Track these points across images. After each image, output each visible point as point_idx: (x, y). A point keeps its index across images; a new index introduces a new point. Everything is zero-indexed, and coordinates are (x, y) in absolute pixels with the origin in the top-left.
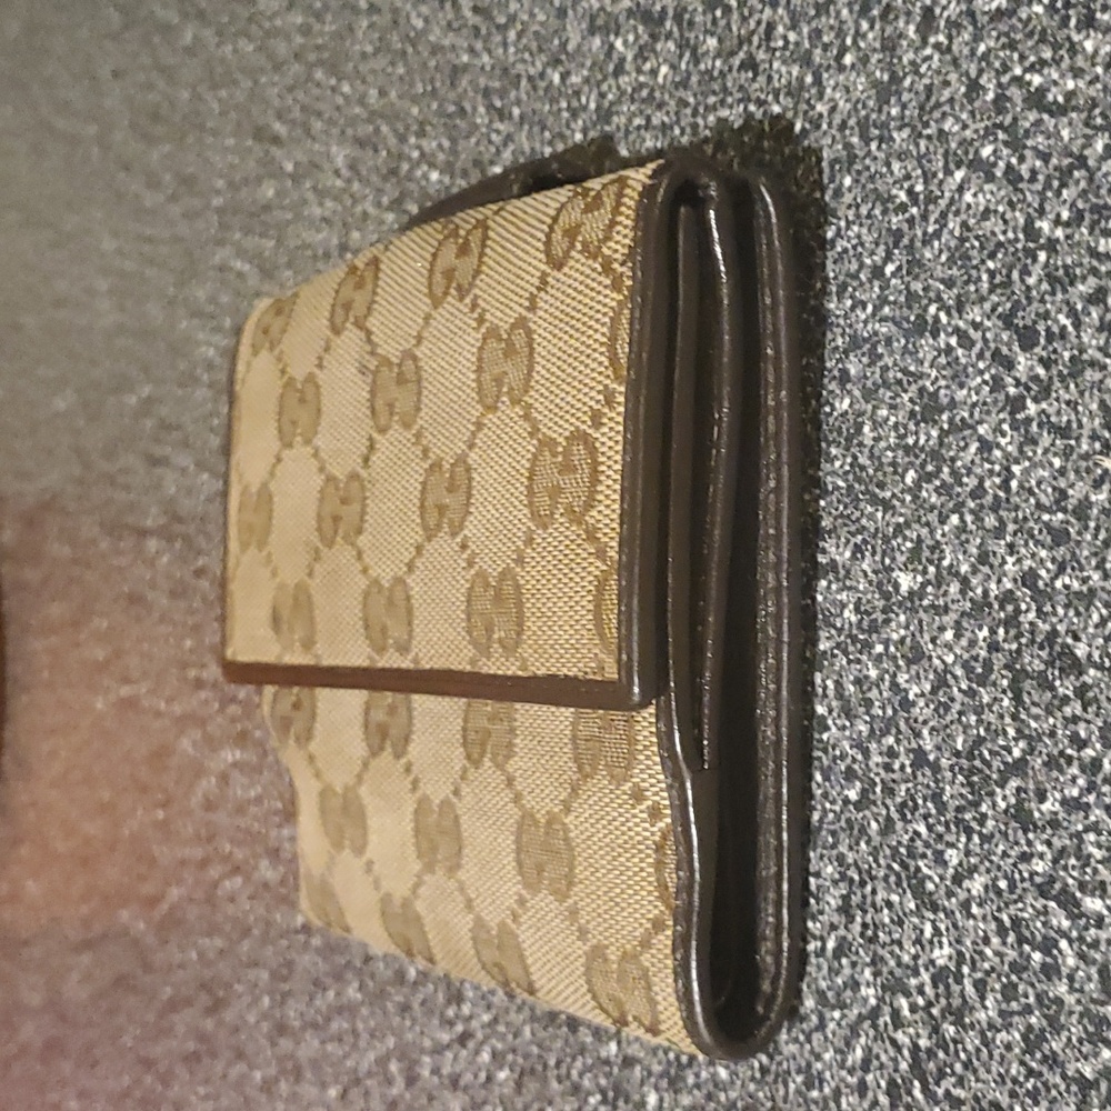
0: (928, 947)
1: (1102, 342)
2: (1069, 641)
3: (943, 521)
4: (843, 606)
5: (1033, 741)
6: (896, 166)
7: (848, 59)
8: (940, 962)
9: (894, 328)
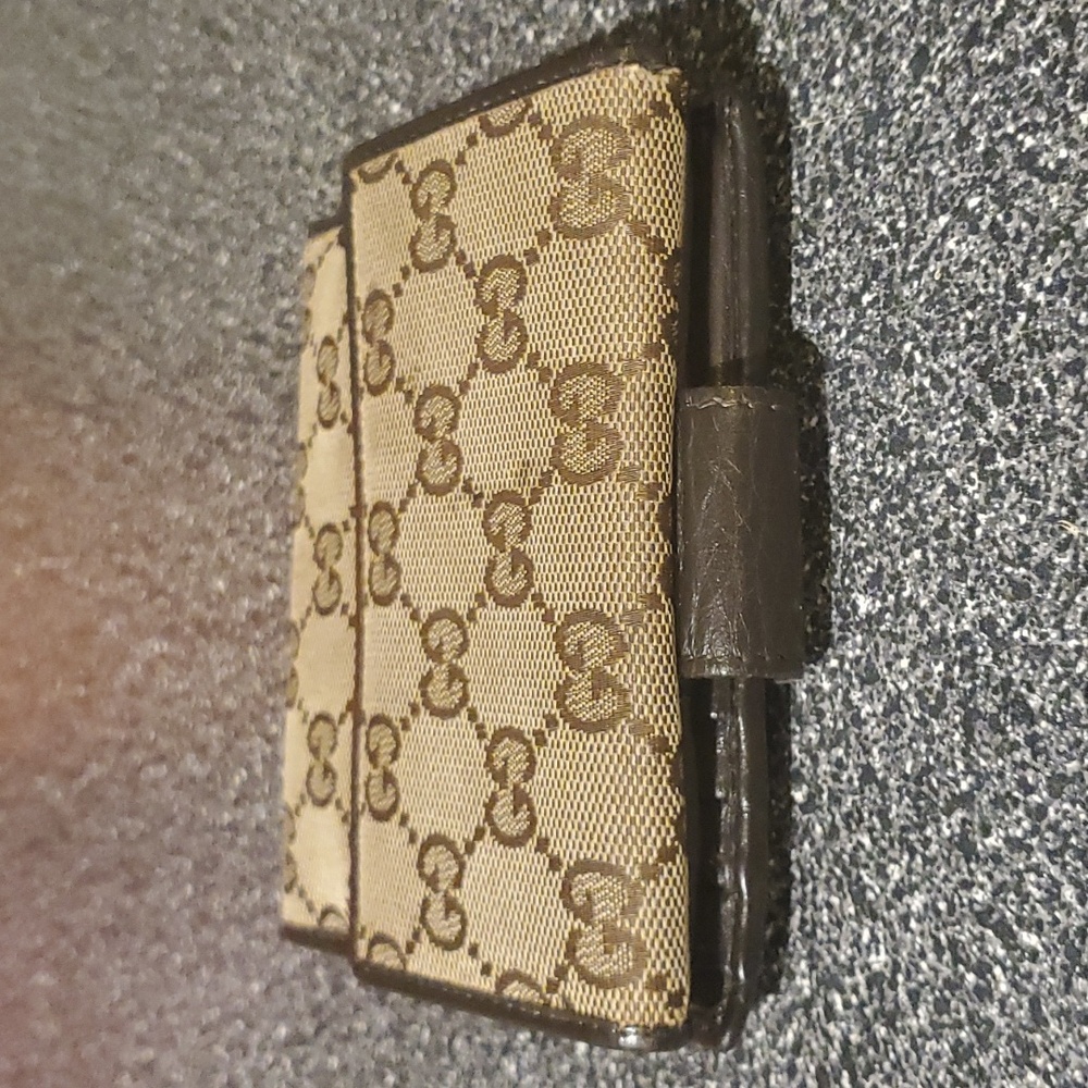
1: (1076, 412)
2: (1023, 690)
3: (906, 552)
6: (880, 198)
9: (867, 358)
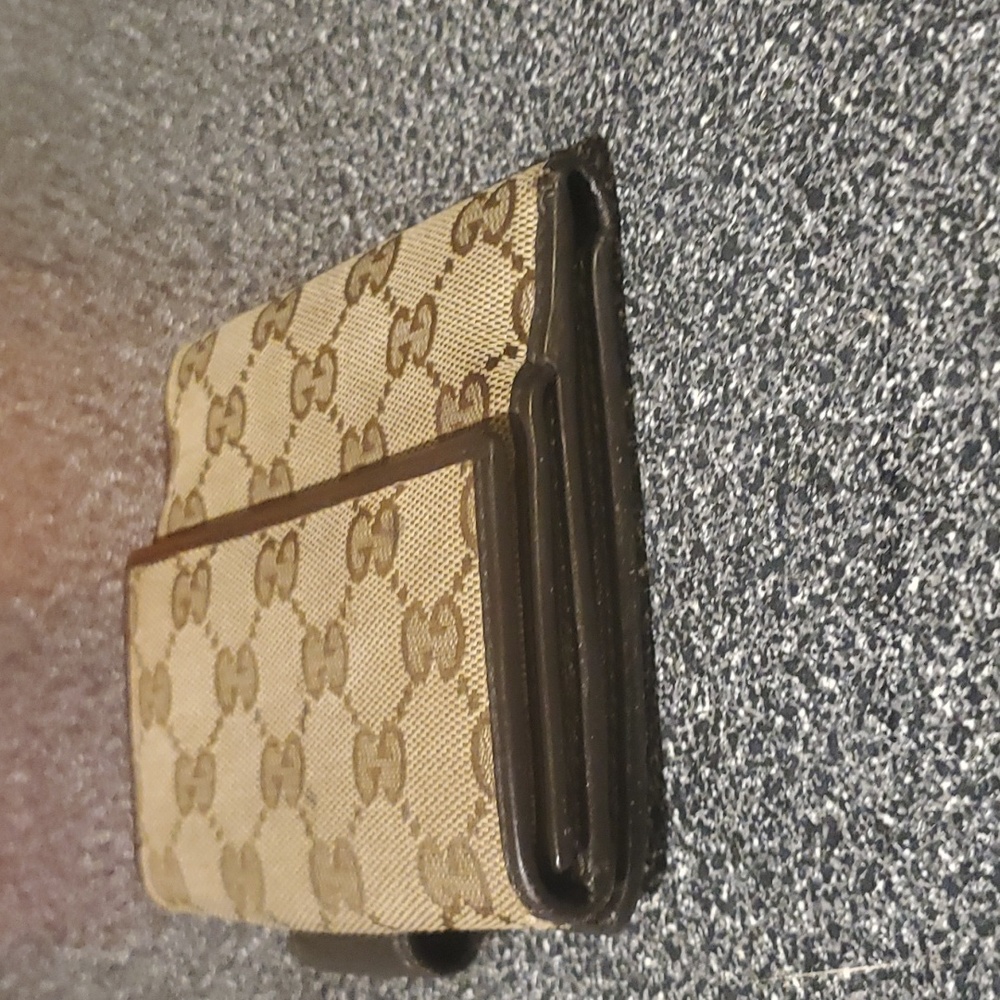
0: (693, 704)
1: (876, 211)
2: (827, 464)
3: (733, 349)
4: (645, 413)
5: (791, 545)
6: (716, 28)
8: (702, 717)
9: (704, 174)
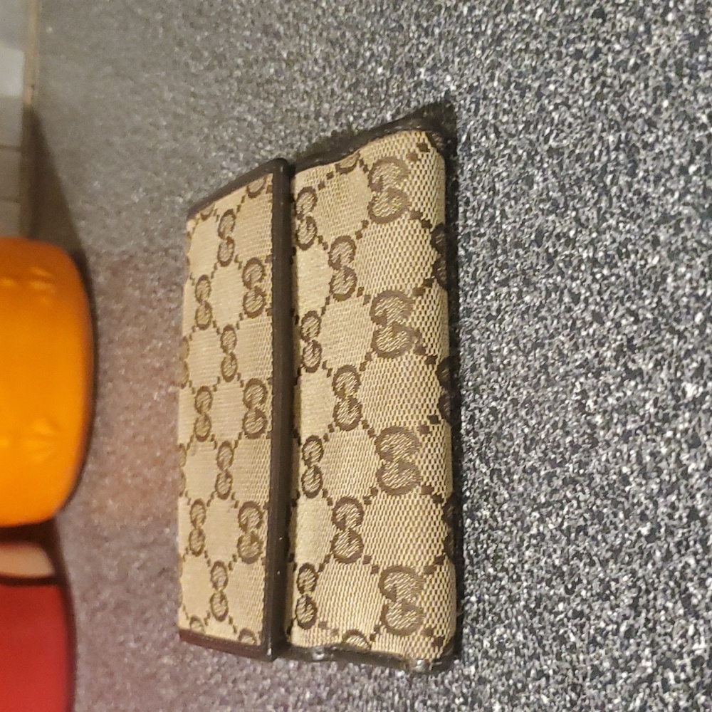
0: (690, 641)
6: (701, 97)
7: (670, 17)
8: (698, 653)
9: (693, 212)
